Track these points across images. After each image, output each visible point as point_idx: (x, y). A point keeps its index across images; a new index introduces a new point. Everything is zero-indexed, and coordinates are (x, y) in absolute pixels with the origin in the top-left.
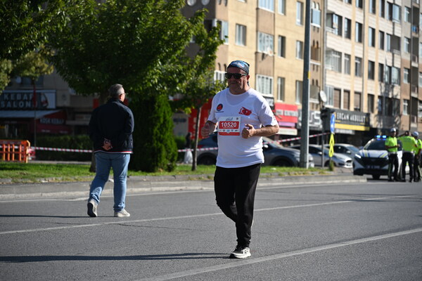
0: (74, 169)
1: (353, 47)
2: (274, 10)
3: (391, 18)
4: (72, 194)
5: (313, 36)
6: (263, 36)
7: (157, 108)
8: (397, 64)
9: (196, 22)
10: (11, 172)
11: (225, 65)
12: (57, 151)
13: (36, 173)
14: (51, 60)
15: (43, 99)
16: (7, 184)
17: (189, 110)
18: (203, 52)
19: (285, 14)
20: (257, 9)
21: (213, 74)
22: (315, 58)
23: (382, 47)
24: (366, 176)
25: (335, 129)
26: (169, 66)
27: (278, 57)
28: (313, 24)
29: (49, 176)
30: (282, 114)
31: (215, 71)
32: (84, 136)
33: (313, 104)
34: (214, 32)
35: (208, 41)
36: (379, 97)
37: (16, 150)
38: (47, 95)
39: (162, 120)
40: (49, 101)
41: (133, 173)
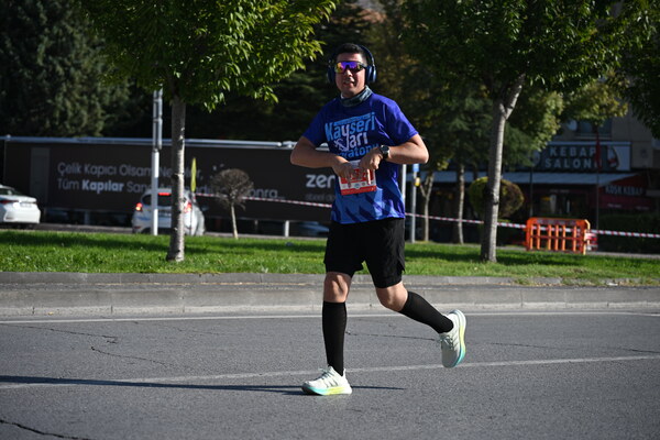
4: (655, 305)
10: (562, 269)
13: (599, 271)
14: (630, 95)
15: (610, 156)
16: (559, 287)
29: (619, 277)
37: (567, 234)
38: (616, 149)
40: (620, 159)
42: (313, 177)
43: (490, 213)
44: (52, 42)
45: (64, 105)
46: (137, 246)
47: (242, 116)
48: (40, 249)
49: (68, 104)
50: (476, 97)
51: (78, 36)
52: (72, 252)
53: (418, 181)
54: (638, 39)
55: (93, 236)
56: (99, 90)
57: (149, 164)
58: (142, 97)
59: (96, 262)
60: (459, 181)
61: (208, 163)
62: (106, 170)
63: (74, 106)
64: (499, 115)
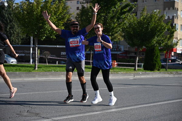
0: (129, 70)
7: (155, 51)
9: (168, 25)
11: (177, 38)
12: (124, 64)
13: (118, 71)
14: (123, 36)
15: (120, 48)
17: (165, 52)
18: (169, 34)
21: (173, 40)
26: (159, 38)
29: (122, 72)
31: (174, 40)
32: (132, 59)
34: (173, 27)
35: (171, 30)
39: (156, 55)
40: (122, 49)
41: (147, 71)
42: (62, 53)
44: (10, 26)
45: (13, 39)
46: (28, 67)
47: (48, 41)
48: (9, 67)
49: (14, 38)
51: (16, 25)
52: (15, 68)
54: (125, 26)
55: (19, 64)
56: (20, 36)
57: (30, 50)
58: (28, 37)
59: (20, 70)
60: (91, 53)
61: (42, 50)
62: (21, 51)
63: (15, 39)
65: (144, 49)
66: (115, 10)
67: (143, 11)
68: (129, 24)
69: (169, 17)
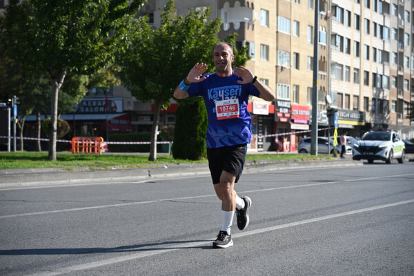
0: (136, 160)
1: (352, 60)
2: (290, 33)
3: (382, 38)
4: (135, 178)
5: (320, 53)
6: (282, 52)
7: (199, 110)
8: (387, 73)
10: (89, 162)
12: (123, 145)
13: (108, 162)
14: (118, 75)
15: (113, 105)
16: (87, 171)
19: (299, 36)
20: (277, 32)
22: (322, 69)
23: (375, 60)
24: (362, 161)
25: (338, 125)
27: (293, 68)
28: (321, 43)
29: (117, 165)
30: (297, 113)
33: (321, 105)
34: (243, 51)
35: (238, 58)
36: (374, 99)
37: (92, 144)
38: (116, 102)
39: (203, 120)
40: (117, 106)
41: (181, 161)
43: (52, 135)
50: (45, 78)
53: (17, 121)
54: (123, 48)
60: (37, 120)
64: (56, 87)
65: (172, 105)
66: (96, 6)
67: (167, 9)
68: (133, 42)
69: (232, 25)
